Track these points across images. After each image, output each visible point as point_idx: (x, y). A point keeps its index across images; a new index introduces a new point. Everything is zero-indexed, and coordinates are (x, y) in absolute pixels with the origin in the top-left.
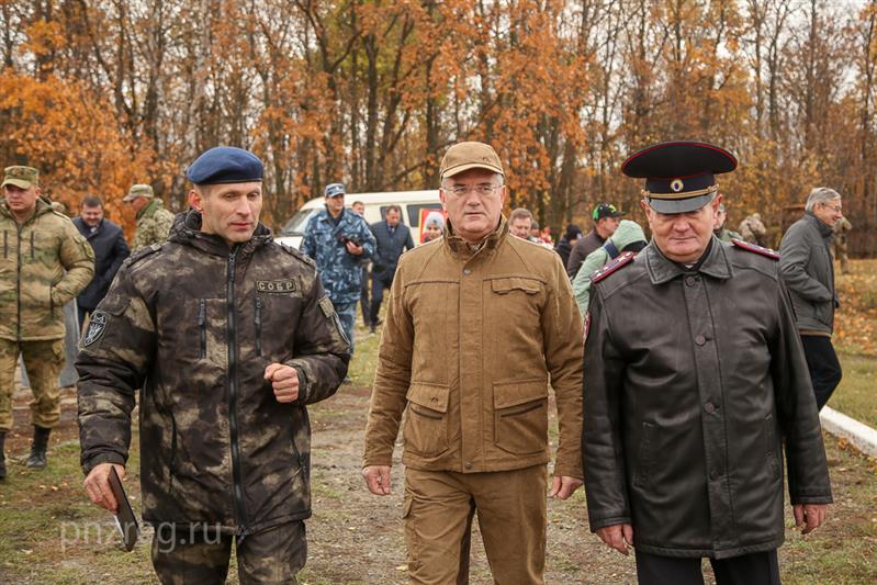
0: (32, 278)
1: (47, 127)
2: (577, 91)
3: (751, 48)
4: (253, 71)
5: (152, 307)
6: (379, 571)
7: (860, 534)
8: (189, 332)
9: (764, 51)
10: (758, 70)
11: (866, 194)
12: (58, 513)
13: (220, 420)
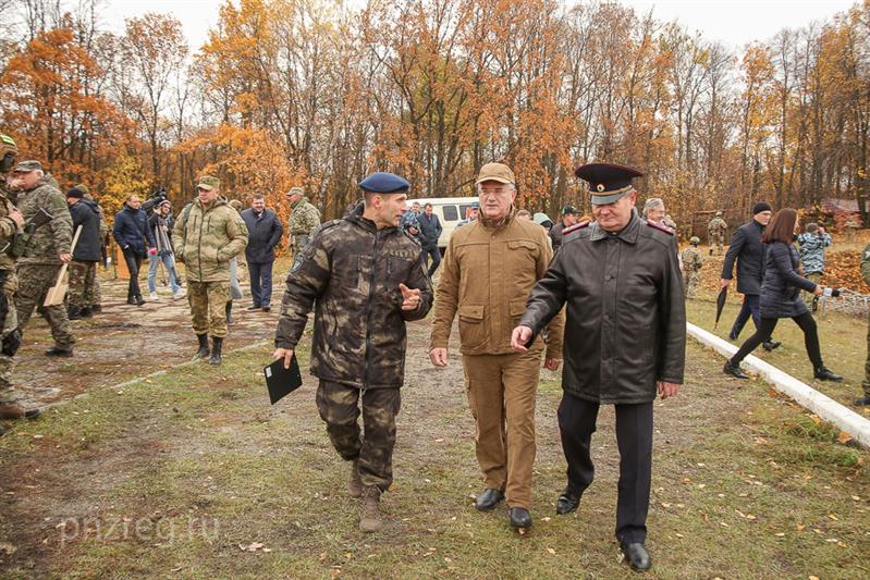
0: (207, 244)
1: (245, 156)
2: (568, 137)
3: (676, 114)
4: (369, 122)
5: (330, 257)
6: (424, 442)
7: (740, 423)
8: (350, 273)
9: (684, 116)
10: (680, 127)
11: (744, 205)
12: (224, 395)
13: (362, 324)
